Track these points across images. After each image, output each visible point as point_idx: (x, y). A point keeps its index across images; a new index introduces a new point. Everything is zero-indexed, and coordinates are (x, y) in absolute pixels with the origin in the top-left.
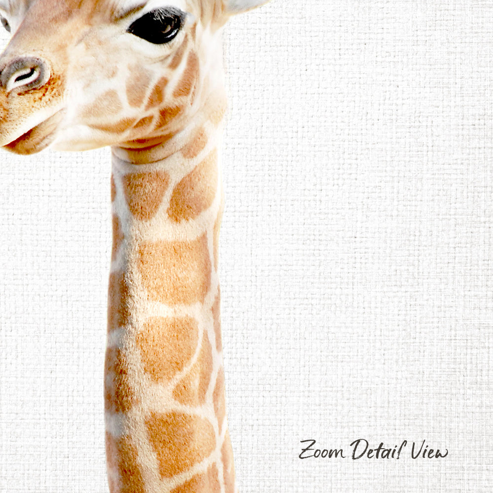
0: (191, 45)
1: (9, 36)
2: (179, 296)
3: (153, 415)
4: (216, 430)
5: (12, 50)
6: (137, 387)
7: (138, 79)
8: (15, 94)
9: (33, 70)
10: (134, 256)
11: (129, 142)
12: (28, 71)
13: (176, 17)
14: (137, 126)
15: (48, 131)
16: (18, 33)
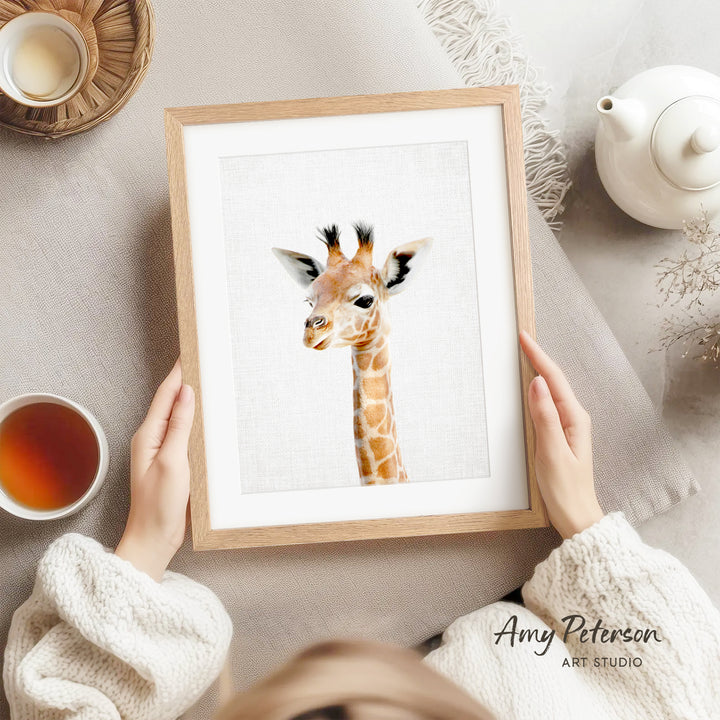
2: (378, 396)
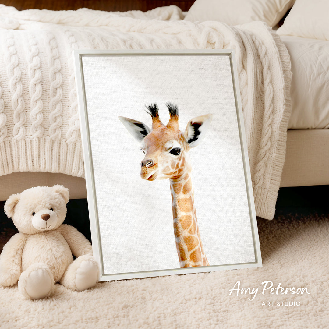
0: (183, 155)
1: (145, 155)
3: (185, 237)
4: (198, 239)
5: (146, 158)
6: (181, 231)
7: (173, 163)
8: (148, 168)
9: (151, 162)
10: (177, 202)
11: (173, 177)
12: (150, 162)
13: (179, 149)
14: (174, 174)
15: (155, 175)
16: (147, 154)
